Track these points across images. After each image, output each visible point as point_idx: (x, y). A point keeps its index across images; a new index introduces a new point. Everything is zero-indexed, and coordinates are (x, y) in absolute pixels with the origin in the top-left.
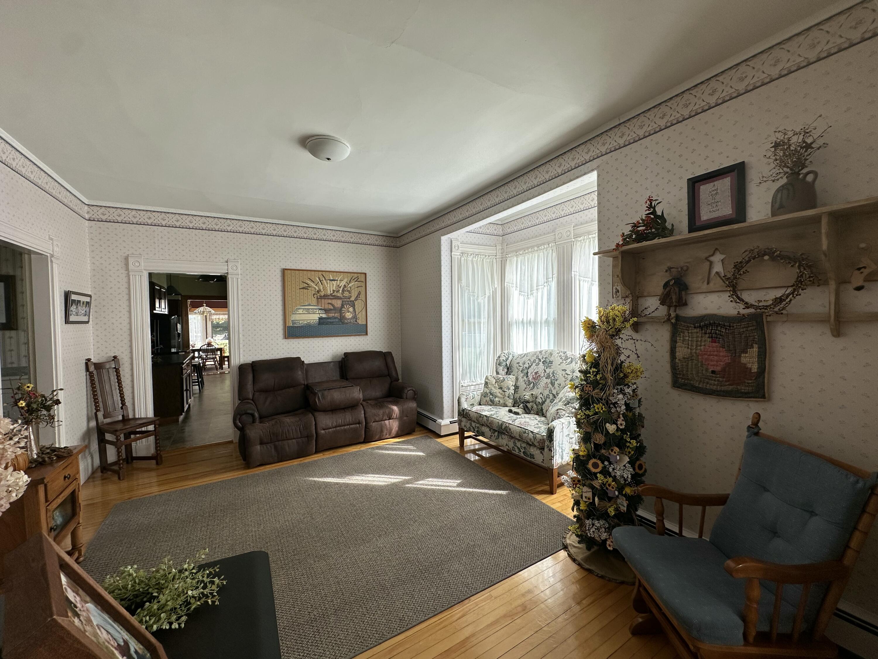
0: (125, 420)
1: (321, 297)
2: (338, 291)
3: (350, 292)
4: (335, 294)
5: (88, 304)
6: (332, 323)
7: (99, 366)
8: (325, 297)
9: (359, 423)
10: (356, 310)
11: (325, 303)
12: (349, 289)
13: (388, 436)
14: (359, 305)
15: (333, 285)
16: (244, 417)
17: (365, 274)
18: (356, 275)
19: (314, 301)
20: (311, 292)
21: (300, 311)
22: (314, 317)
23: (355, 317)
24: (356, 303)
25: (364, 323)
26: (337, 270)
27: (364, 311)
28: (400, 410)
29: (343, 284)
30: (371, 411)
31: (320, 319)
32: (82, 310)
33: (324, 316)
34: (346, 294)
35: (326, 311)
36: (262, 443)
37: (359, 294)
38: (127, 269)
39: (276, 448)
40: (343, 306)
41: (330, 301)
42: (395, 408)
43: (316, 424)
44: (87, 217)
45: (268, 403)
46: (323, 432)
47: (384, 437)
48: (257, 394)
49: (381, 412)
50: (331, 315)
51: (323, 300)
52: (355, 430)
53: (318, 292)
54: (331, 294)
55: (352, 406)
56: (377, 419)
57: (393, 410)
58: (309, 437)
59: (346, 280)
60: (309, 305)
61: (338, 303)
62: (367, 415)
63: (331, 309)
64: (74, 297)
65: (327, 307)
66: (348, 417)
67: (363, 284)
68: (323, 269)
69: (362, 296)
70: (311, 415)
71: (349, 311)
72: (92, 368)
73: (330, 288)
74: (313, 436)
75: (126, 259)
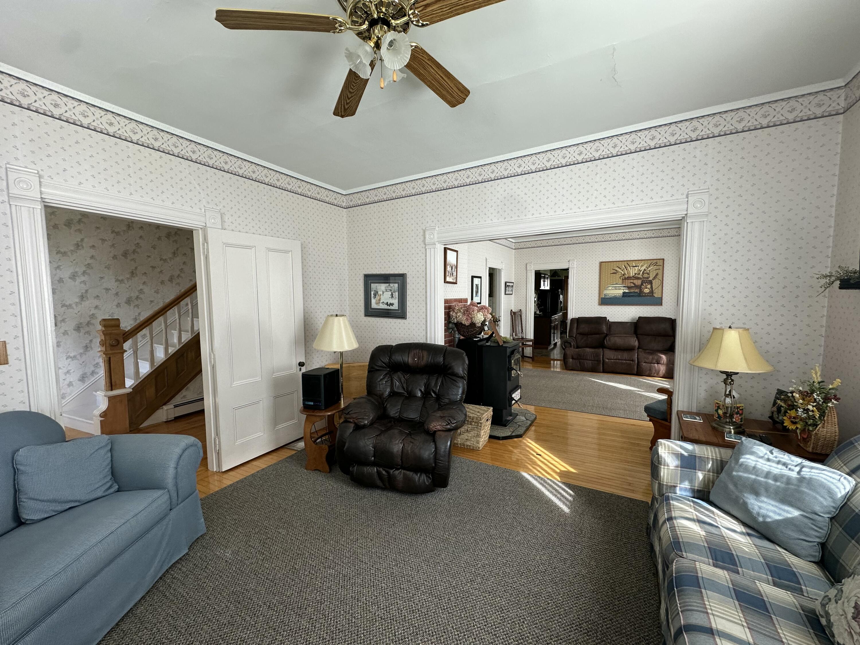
0: (522, 338)
1: (625, 279)
2: (639, 274)
3: (648, 274)
4: (637, 275)
5: (512, 286)
6: (632, 296)
7: (514, 313)
8: (629, 278)
9: (632, 361)
10: (653, 286)
11: (628, 283)
12: (648, 272)
13: (655, 375)
14: (656, 283)
15: (635, 269)
16: (566, 344)
17: (663, 259)
18: (655, 261)
19: (620, 281)
20: (618, 276)
21: (610, 288)
22: (619, 292)
23: (652, 292)
24: (654, 282)
25: (660, 296)
26: (640, 259)
27: (660, 287)
28: (667, 359)
29: (643, 269)
30: (642, 355)
31: (624, 293)
32: (510, 289)
33: (627, 291)
34: (646, 275)
35: (629, 288)
36: (573, 358)
37: (657, 275)
38: (526, 270)
39: (580, 363)
40: (642, 284)
41: (632, 281)
42: (664, 357)
43: (603, 355)
44: (514, 248)
45: (582, 341)
46: (607, 360)
47: (652, 375)
48: (578, 335)
49: (651, 357)
50: (632, 291)
51: (627, 281)
52: (630, 364)
53: (623, 275)
54: (633, 276)
55: (630, 349)
56: (647, 361)
57: (661, 357)
58: (599, 361)
59: (645, 266)
60: (617, 284)
61: (638, 282)
62: (639, 357)
63: (632, 287)
64: (508, 284)
65: (629, 285)
66: (626, 355)
67: (661, 268)
68: (629, 259)
69: (660, 276)
70: (601, 349)
71: (646, 288)
72: (512, 314)
73: (632, 272)
74: (600, 361)
75: (526, 265)
